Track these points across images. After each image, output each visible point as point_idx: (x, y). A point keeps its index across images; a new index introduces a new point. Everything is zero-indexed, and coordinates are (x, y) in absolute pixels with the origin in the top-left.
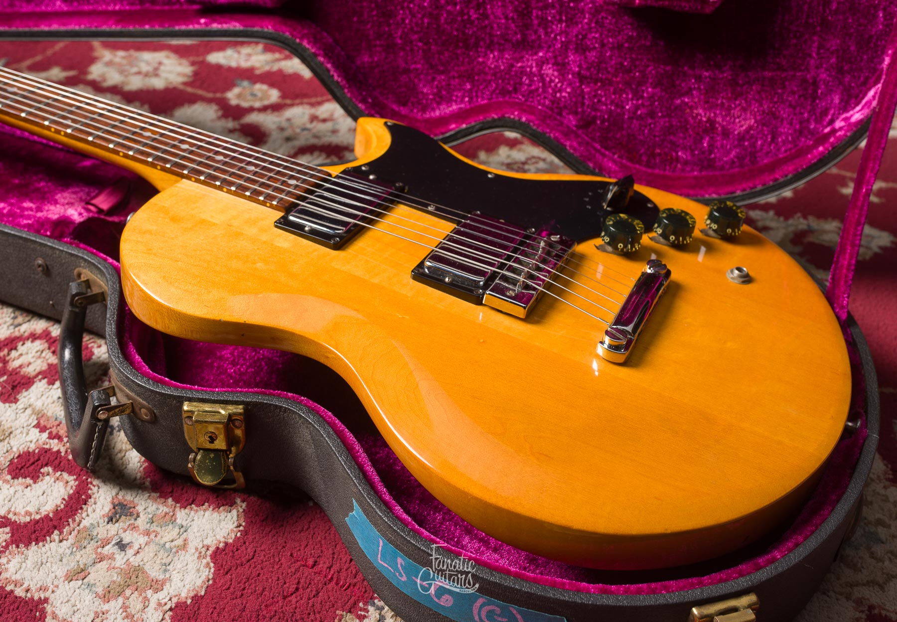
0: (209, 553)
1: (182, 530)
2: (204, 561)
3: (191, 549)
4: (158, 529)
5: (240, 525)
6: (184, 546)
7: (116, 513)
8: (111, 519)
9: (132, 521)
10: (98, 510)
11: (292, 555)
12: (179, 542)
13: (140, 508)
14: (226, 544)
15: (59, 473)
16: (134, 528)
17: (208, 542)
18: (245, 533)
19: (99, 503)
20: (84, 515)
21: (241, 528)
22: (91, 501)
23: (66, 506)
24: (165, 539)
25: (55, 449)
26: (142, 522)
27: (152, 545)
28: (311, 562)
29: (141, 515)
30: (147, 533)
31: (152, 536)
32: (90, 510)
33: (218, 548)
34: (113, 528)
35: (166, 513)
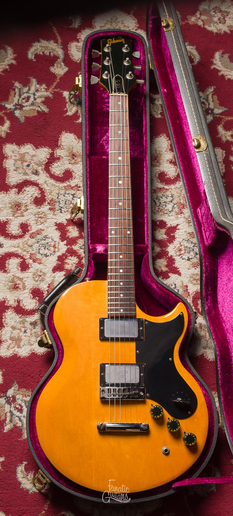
0: (33, 351)
1: (36, 341)
2: (30, 352)
3: (31, 347)
4: (33, 336)
5: (43, 353)
6: (31, 345)
7: (33, 323)
8: (31, 324)
9: (33, 329)
10: (32, 319)
11: (41, 370)
12: (32, 343)
13: (37, 327)
14: (37, 354)
15: (37, 302)
16: (31, 330)
17: (35, 349)
18: (42, 356)
19: (33, 317)
20: (29, 317)
21: (43, 354)
22: (33, 315)
23: (30, 311)
24: (32, 339)
25: (44, 295)
26: (34, 330)
27: (29, 338)
28: (41, 376)
29: (36, 329)
30: (31, 334)
31: (31, 336)
32: (31, 317)
33: (34, 353)
34: (29, 326)
35: (39, 335)
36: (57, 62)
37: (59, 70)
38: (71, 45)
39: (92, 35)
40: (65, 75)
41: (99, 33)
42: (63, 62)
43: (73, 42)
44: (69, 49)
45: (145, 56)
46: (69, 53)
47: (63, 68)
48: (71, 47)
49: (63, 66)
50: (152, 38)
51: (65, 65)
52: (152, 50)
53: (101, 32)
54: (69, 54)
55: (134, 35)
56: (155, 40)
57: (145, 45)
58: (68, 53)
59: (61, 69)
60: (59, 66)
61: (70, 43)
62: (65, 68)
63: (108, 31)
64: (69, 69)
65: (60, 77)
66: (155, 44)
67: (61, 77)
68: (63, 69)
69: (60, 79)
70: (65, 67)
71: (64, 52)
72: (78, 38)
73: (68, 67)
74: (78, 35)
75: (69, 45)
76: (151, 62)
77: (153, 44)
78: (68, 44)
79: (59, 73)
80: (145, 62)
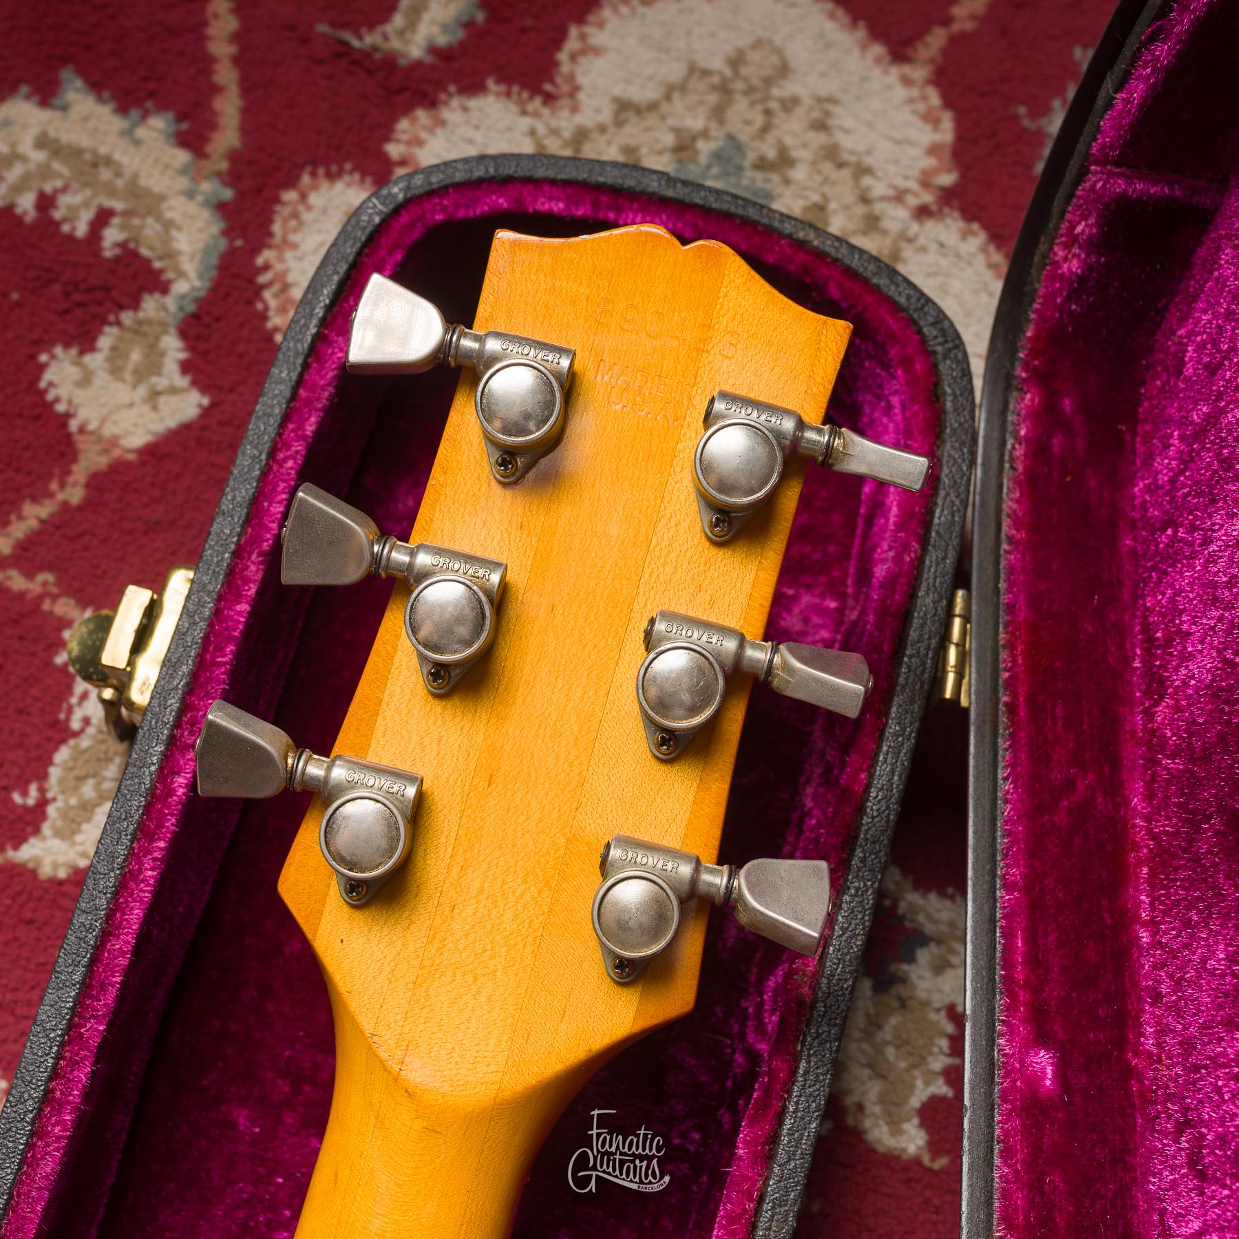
36: (127, 317)
37: (122, 392)
38: (314, 199)
39: (458, 186)
40: (153, 453)
41: (529, 181)
42: (183, 333)
43: (332, 177)
44: (277, 228)
45: (924, 542)
46: (267, 267)
47: (161, 382)
48: (307, 216)
49: (171, 373)
50: (1041, 378)
51: (185, 367)
52: (1008, 505)
53: (553, 182)
54: (263, 279)
55: (876, 291)
56: (1067, 404)
57: (952, 421)
58: (260, 261)
59: (142, 391)
60: (136, 356)
61: (306, 179)
62: (173, 391)
63: (629, 183)
64: (206, 413)
65: (102, 462)
66: (1057, 442)
67: (117, 468)
68: (154, 395)
69: (97, 483)
70: (182, 381)
71: (223, 244)
72: (394, 150)
73: (204, 388)
74: (403, 125)
75: (290, 196)
76: (966, 619)
77: (1037, 448)
78: (291, 182)
79: (109, 430)
80: (905, 617)
